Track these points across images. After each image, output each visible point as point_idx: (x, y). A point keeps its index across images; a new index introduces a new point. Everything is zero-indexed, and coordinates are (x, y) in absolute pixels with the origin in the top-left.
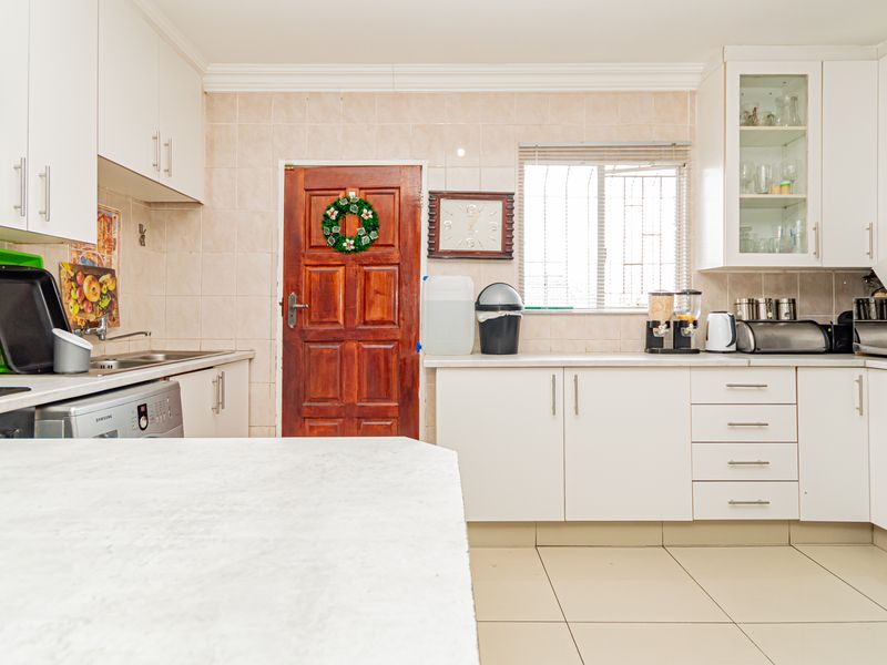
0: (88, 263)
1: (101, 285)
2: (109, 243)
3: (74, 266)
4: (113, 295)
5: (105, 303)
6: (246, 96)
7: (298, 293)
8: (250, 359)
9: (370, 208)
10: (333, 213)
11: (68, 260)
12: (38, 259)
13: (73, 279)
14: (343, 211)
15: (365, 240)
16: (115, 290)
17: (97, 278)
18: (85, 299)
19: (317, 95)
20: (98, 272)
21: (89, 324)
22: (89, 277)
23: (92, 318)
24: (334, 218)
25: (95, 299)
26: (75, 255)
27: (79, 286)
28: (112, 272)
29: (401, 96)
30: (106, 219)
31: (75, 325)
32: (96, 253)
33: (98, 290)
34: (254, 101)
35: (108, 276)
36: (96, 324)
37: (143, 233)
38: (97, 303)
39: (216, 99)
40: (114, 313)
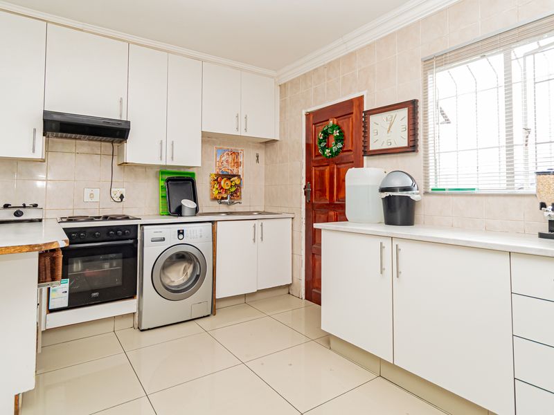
0: (225, 173)
1: (232, 182)
2: (238, 164)
3: (216, 175)
4: (238, 187)
5: (234, 189)
6: (291, 82)
7: (311, 183)
8: (293, 218)
9: (339, 129)
10: (321, 135)
11: (215, 172)
12: (194, 174)
13: (217, 180)
14: (326, 133)
15: (334, 149)
16: (240, 184)
17: (230, 179)
18: (222, 188)
19: (316, 70)
20: (229, 177)
21: (223, 198)
22: (225, 179)
23: (225, 196)
24: (322, 138)
25: (227, 188)
26: (218, 170)
27: (219, 183)
28: (239, 176)
29: (352, 54)
30: (235, 154)
31: (215, 199)
32: (229, 169)
33: (229, 184)
34: (294, 83)
35: (236, 178)
36: (226, 198)
37: (258, 157)
38: (229, 190)
39: (283, 87)
40: (238, 194)
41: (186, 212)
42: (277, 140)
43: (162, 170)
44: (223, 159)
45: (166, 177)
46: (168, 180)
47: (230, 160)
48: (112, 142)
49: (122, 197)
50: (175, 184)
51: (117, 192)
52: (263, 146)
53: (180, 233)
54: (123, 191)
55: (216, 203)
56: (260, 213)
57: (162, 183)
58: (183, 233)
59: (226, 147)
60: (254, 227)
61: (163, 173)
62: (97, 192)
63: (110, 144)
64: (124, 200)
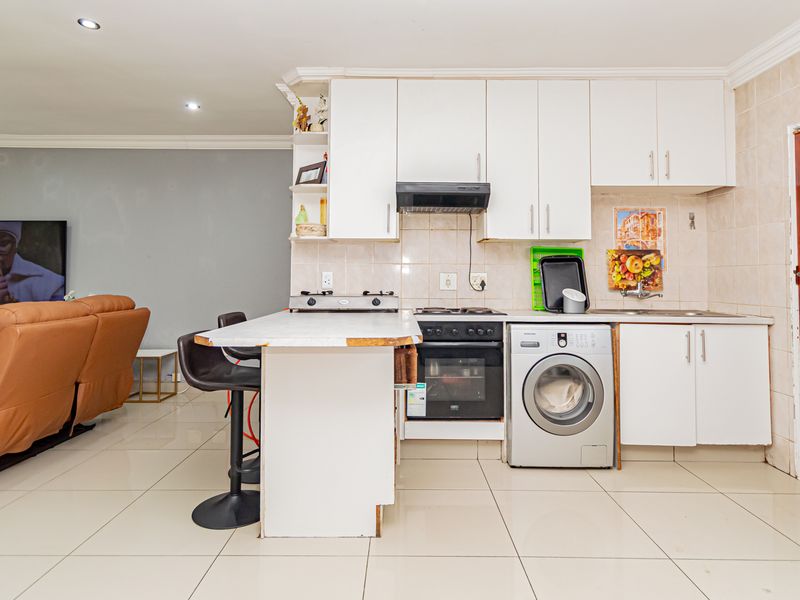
0: (632, 248)
1: (644, 262)
2: (655, 233)
3: (617, 251)
4: (657, 270)
5: (648, 273)
6: (760, 78)
8: (770, 325)
11: (615, 247)
12: (580, 251)
13: (618, 259)
16: (660, 264)
17: (641, 257)
18: (628, 271)
20: (640, 254)
21: (629, 288)
22: (632, 257)
23: (633, 284)
25: (637, 271)
26: (620, 244)
27: (623, 264)
28: (657, 253)
30: (649, 216)
31: (617, 288)
32: (640, 241)
33: (640, 265)
34: (767, 79)
35: (652, 255)
36: (635, 288)
37: (692, 219)
38: (639, 274)
39: (742, 93)
40: (657, 281)
41: (569, 307)
42: (732, 187)
43: (535, 248)
44: (628, 226)
45: (540, 256)
46: (543, 261)
47: (640, 227)
48: (470, 213)
49: (483, 284)
50: (552, 267)
51: (477, 277)
52: (703, 199)
53: (562, 337)
54: (484, 276)
55: (618, 295)
56: (699, 314)
57: (536, 265)
58: (565, 338)
59: (632, 208)
60: (688, 336)
61: (535, 251)
62: (453, 277)
63: (466, 216)
64: (485, 288)
